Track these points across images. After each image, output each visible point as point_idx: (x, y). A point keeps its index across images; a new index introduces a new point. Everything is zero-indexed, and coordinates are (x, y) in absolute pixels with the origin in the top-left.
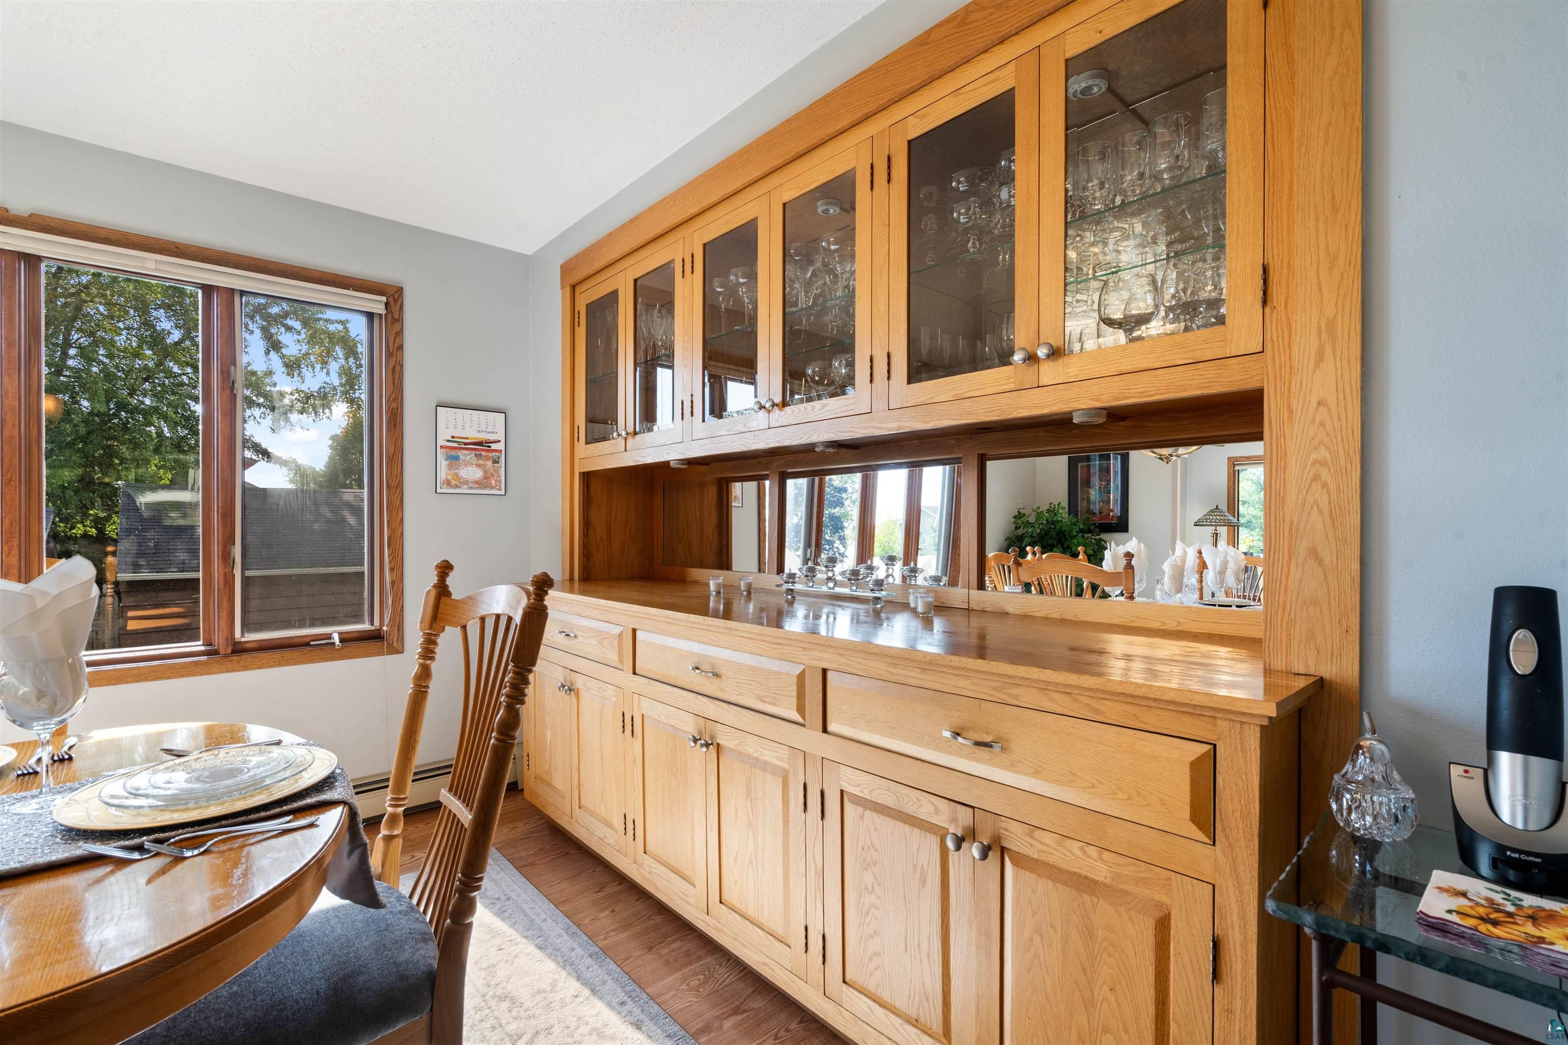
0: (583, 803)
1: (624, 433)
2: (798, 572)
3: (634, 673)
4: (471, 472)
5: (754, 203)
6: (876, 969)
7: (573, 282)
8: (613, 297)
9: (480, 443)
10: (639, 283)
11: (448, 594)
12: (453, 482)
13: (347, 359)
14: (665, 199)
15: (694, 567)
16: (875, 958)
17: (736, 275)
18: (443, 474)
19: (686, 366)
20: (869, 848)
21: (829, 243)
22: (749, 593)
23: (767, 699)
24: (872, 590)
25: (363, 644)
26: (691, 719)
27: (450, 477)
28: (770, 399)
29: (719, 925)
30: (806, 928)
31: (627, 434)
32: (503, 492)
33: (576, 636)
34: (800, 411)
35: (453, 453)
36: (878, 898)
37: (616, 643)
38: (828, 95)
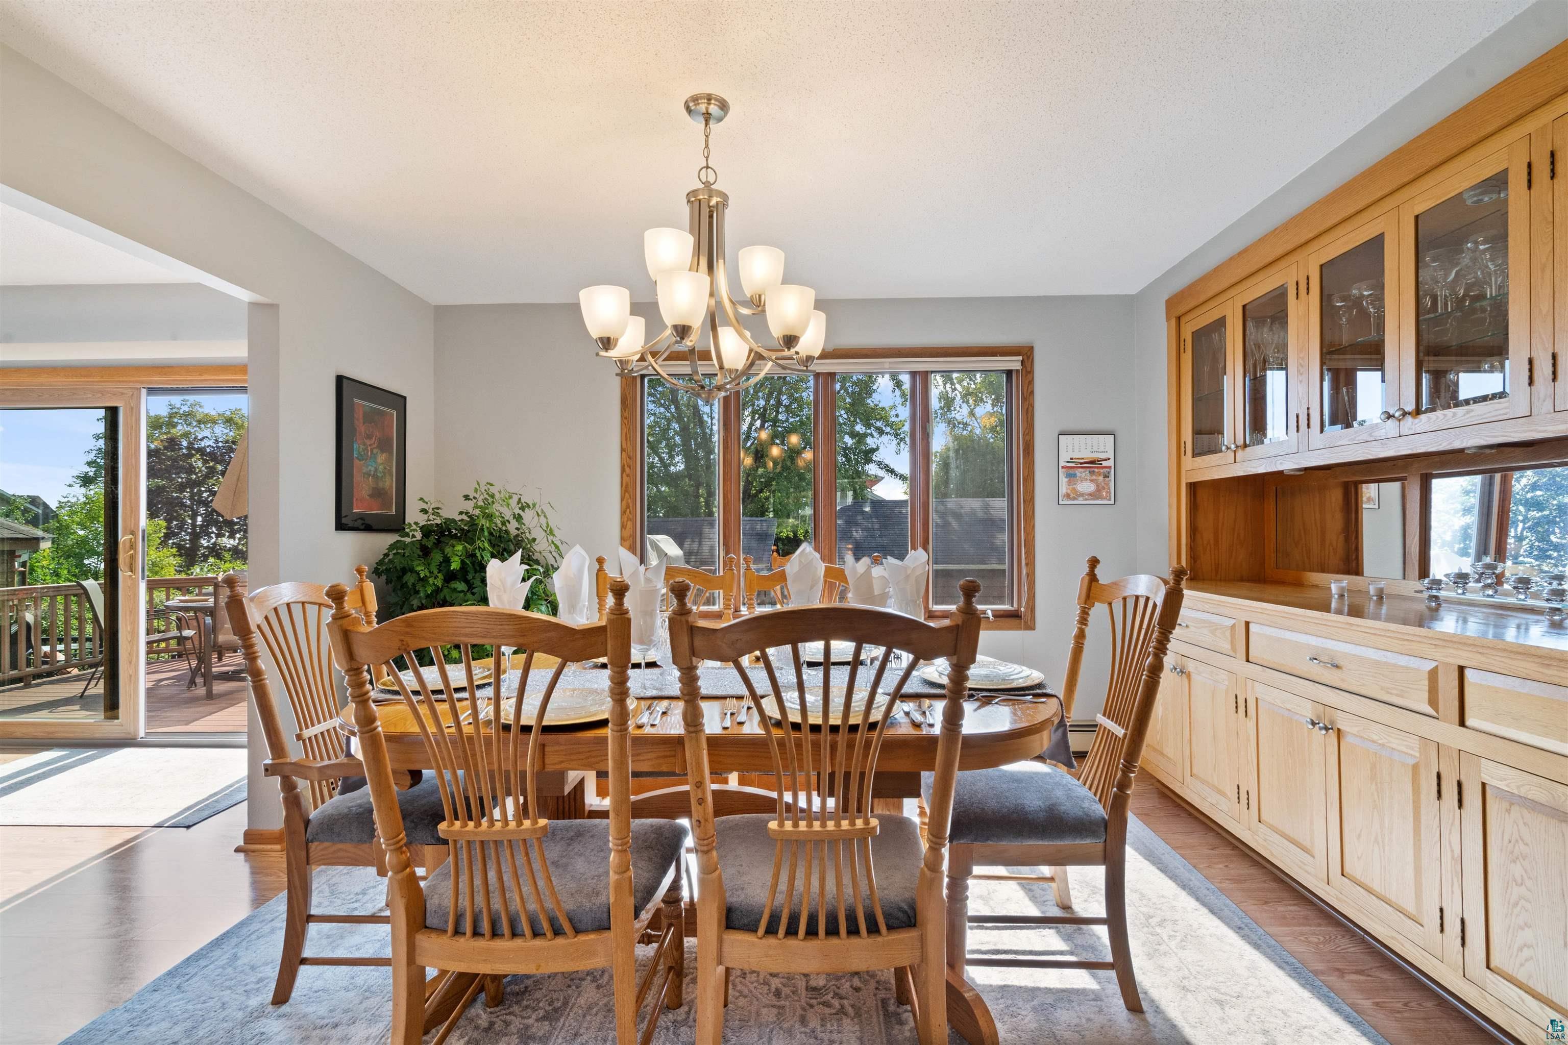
0: (1194, 771)
1: (1233, 446)
2: (1444, 579)
3: (1248, 661)
4: (1086, 486)
5: (1379, 220)
6: (1527, 960)
7: (1179, 313)
8: (1221, 323)
9: (1093, 462)
10: (1248, 307)
11: (1097, 580)
12: (1072, 495)
13: (945, 385)
14: (1275, 230)
15: (1313, 571)
16: (1525, 949)
17: (1359, 289)
18: (1064, 489)
19: (1301, 382)
20: (1517, 841)
21: (1476, 243)
22: (1380, 598)
23: (1394, 692)
24: (1548, 600)
25: (1007, 620)
26: (1309, 704)
27: (1069, 491)
28: (1400, 409)
29: (1340, 896)
30: (1441, 910)
31: (1237, 447)
32: (1112, 502)
33: (1187, 626)
34: (1438, 418)
35: (1071, 471)
36: (1529, 890)
37: (1228, 633)
38: (1470, 104)
